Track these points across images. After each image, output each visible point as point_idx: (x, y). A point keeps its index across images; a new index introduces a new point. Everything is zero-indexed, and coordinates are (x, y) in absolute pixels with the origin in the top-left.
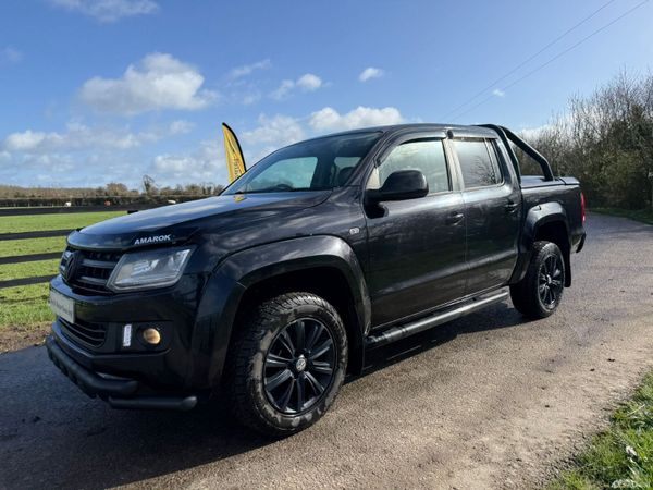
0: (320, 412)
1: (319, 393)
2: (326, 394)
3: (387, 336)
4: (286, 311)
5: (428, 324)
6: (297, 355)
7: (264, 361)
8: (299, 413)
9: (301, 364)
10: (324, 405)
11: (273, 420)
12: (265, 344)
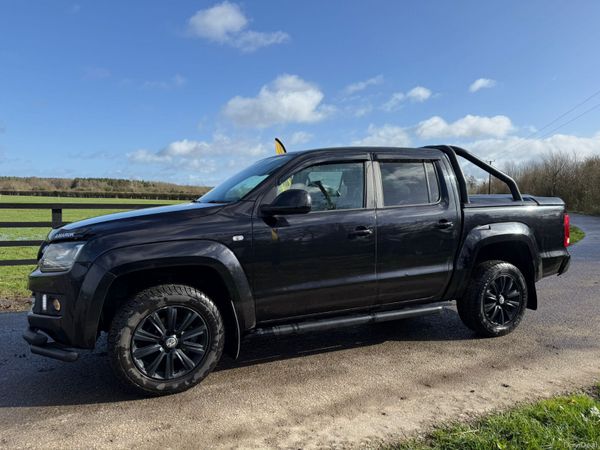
0: (187, 383)
1: (189, 368)
2: (196, 369)
3: (275, 330)
4: (156, 298)
5: (326, 326)
6: (169, 334)
7: (133, 334)
8: (165, 380)
9: (173, 341)
10: (193, 378)
11: (139, 381)
12: (134, 321)
